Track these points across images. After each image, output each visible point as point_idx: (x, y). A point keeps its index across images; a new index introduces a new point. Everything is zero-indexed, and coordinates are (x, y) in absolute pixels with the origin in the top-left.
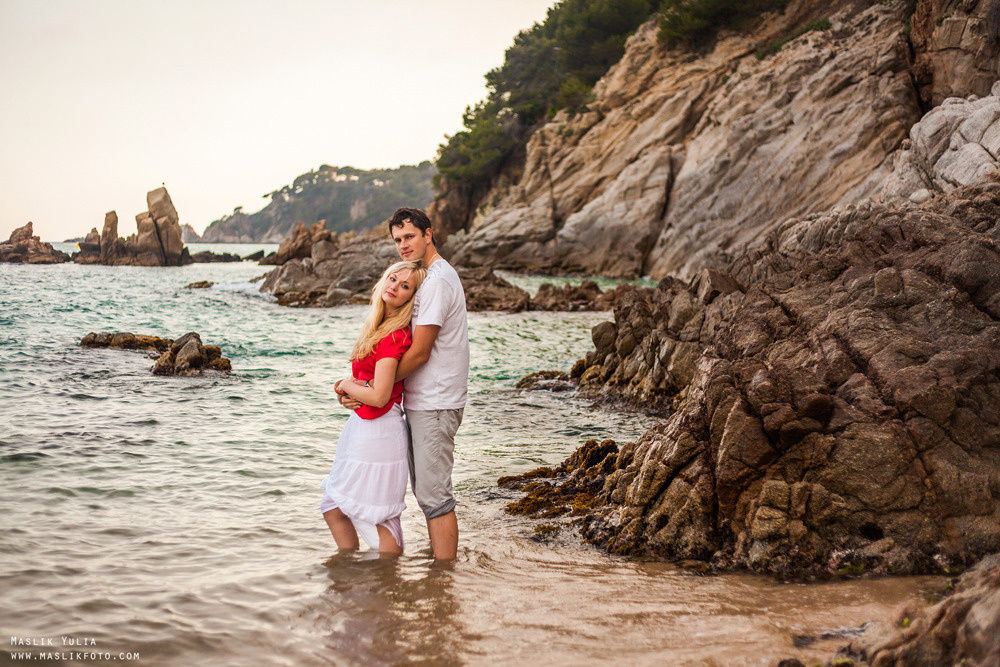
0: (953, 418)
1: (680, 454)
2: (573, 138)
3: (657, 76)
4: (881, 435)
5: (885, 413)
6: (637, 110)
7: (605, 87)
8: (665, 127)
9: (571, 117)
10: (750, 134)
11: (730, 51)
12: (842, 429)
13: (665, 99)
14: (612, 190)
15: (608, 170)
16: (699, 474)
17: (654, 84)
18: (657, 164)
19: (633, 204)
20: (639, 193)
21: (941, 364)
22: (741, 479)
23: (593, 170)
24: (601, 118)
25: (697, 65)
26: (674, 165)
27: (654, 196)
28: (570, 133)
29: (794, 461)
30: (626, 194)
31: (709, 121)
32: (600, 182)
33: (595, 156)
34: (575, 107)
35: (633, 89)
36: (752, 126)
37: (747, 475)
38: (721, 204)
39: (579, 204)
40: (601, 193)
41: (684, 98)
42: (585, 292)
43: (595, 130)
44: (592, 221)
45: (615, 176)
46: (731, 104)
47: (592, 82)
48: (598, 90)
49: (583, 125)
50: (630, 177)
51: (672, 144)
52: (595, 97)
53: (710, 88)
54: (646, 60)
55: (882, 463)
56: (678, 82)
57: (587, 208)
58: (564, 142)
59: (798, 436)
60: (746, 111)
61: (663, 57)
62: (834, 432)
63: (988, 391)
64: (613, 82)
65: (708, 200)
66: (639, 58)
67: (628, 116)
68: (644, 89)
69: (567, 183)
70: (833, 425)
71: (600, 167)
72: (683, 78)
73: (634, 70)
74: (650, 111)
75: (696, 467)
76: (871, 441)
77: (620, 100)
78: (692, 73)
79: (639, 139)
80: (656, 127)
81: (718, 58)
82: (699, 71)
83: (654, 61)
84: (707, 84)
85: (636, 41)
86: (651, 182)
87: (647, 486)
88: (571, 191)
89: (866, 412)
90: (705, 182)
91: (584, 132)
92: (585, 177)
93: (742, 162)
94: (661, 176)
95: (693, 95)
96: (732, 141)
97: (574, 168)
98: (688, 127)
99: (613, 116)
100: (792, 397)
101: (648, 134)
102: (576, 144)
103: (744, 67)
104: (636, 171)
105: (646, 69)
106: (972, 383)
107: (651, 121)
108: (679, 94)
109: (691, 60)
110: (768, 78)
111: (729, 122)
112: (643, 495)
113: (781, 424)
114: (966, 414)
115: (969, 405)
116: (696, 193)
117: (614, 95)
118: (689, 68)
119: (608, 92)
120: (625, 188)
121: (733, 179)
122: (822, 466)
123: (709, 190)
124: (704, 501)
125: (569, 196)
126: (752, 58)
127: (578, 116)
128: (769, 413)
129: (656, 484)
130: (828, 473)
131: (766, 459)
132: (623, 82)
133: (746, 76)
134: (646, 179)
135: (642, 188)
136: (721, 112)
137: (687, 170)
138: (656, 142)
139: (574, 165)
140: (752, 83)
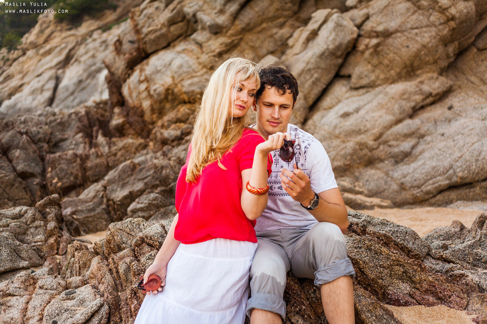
2: (10, 62)
3: (53, 36)
6: (42, 51)
7: (27, 38)
8: (56, 61)
9: (9, 51)
10: (93, 68)
11: (89, 26)
13: (56, 47)
14: (26, 90)
15: (26, 80)
17: (52, 39)
18: (50, 79)
19: (36, 97)
20: (39, 92)
23: (19, 79)
24: (24, 54)
25: (73, 32)
26: (58, 80)
27: (47, 94)
28: (8, 60)
30: (33, 92)
31: (76, 60)
32: (22, 85)
33: (20, 73)
34: (11, 47)
35: (41, 40)
36: (94, 64)
38: (77, 101)
39: (10, 95)
40: (21, 91)
41: (66, 47)
43: (21, 59)
44: (15, 105)
45: (29, 83)
46: (86, 53)
47: (22, 35)
48: (24, 40)
49: (15, 56)
50: (35, 84)
51: (59, 69)
52: (21, 43)
53: (78, 44)
54: (48, 27)
56: (63, 39)
57: (13, 98)
58: (4, 64)
60: (93, 56)
61: (57, 26)
64: (31, 37)
65: (71, 98)
66: (44, 26)
67: (37, 54)
68: (46, 41)
69: (5, 84)
71: (23, 78)
72: (65, 38)
73: (42, 31)
74: (49, 52)
77: (35, 46)
78: (70, 36)
79: (42, 65)
80: (51, 60)
81: (83, 29)
82: (73, 35)
83: (52, 28)
84: (77, 42)
85: (43, 17)
86: (46, 87)
88: (6, 89)
90: (71, 89)
91: (15, 60)
92: (14, 83)
93: (89, 81)
94: (51, 85)
95: (70, 46)
96: (85, 70)
97: (9, 78)
98: (66, 62)
99: (30, 53)
101: (47, 63)
102: (11, 65)
103: (95, 35)
104: (39, 82)
105: (48, 32)
107: (49, 58)
108: (63, 45)
109: (70, 29)
110: (104, 42)
111: (85, 62)
116: (66, 94)
117: (31, 43)
118: (69, 33)
119: (29, 41)
120: (33, 89)
121: (83, 89)
123: (72, 93)
125: (5, 92)
126: (99, 31)
127: (12, 52)
132: (36, 37)
133: (95, 40)
134: (43, 86)
135: (42, 90)
136: (82, 56)
137: (64, 83)
138: (51, 68)
139: (9, 76)
140: (97, 44)
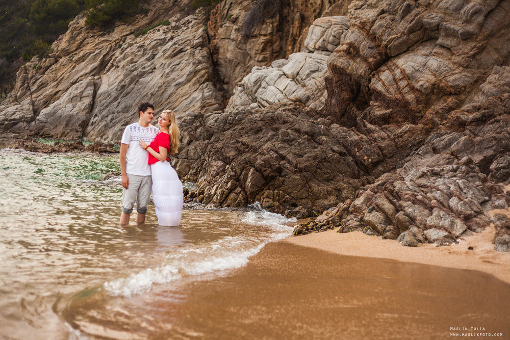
0: (316, 172)
1: (232, 186)
2: (42, 70)
3: (85, 42)
4: (297, 177)
5: (296, 171)
6: (75, 58)
7: (57, 46)
8: (90, 67)
9: (40, 60)
10: (135, 73)
11: (122, 32)
12: (285, 175)
13: (90, 54)
14: (65, 97)
15: (61, 87)
16: (240, 191)
17: (84, 46)
18: (88, 85)
19: (76, 105)
20: (79, 99)
21: (309, 157)
22: (257, 191)
23: (53, 87)
24: (56, 61)
25: (106, 38)
26: (96, 86)
27: (87, 101)
28: (40, 68)
29: (272, 185)
30: (72, 100)
31: (113, 65)
32: (57, 93)
33: (54, 80)
34: (43, 55)
35: (73, 48)
36: (136, 69)
37: (258, 190)
38: (122, 106)
39: (46, 104)
40: (58, 99)
41: (99, 53)
42: (77, 145)
43: (53, 67)
44: (55, 112)
45: (66, 90)
46: (124, 58)
47: (50, 42)
48: (53, 46)
49: (47, 64)
50: (73, 91)
51: (94, 75)
52: (52, 50)
53: (113, 49)
54: (79, 34)
55: (298, 185)
56: (95, 45)
57: (52, 106)
58: (37, 73)
59: (273, 178)
60: (132, 62)
61: (88, 33)
62: (283, 176)
63: (323, 165)
64: (63, 43)
65: (116, 103)
66: (76, 32)
67: (71, 61)
68: (78, 48)
69: (40, 92)
70: (283, 174)
71: (57, 86)
72: (99, 44)
73: (73, 38)
74: (82, 59)
75: (238, 189)
76: (294, 178)
77: (66, 52)
78: (103, 41)
79: (77, 72)
80: (86, 67)
81: (116, 35)
82: (106, 41)
83: (83, 34)
84: (111, 47)
85: (74, 24)
86: (85, 94)
87: (221, 197)
88: (41, 97)
89: (291, 171)
90: (114, 94)
91: (48, 68)
92: (49, 90)
93: (132, 86)
94: (90, 91)
95: (104, 52)
96: (126, 76)
97: (43, 85)
98: (102, 67)
99: (63, 60)
100: (271, 166)
101: (82, 70)
102: (43, 73)
103: (129, 40)
104: (77, 88)
105: (80, 38)
106: (319, 162)
107: (83, 64)
108: (97, 52)
109: (103, 35)
110: (142, 46)
111: (123, 67)
112: (220, 200)
113: (269, 174)
114: (319, 171)
115: (319, 168)
116: (109, 100)
117: (63, 50)
118: (102, 39)
119: (60, 48)
120: (72, 96)
121: (127, 94)
122: (281, 186)
123: (116, 99)
124: (244, 199)
125: (40, 100)
126: (132, 36)
127: (44, 59)
128: (265, 171)
129: (224, 196)
130: (282, 188)
131: (264, 185)
132: (67, 44)
133: (131, 45)
134: (82, 92)
135: (81, 97)
136: (120, 61)
137: (103, 88)
138: (86, 75)
139: (43, 84)
140: (134, 48)
